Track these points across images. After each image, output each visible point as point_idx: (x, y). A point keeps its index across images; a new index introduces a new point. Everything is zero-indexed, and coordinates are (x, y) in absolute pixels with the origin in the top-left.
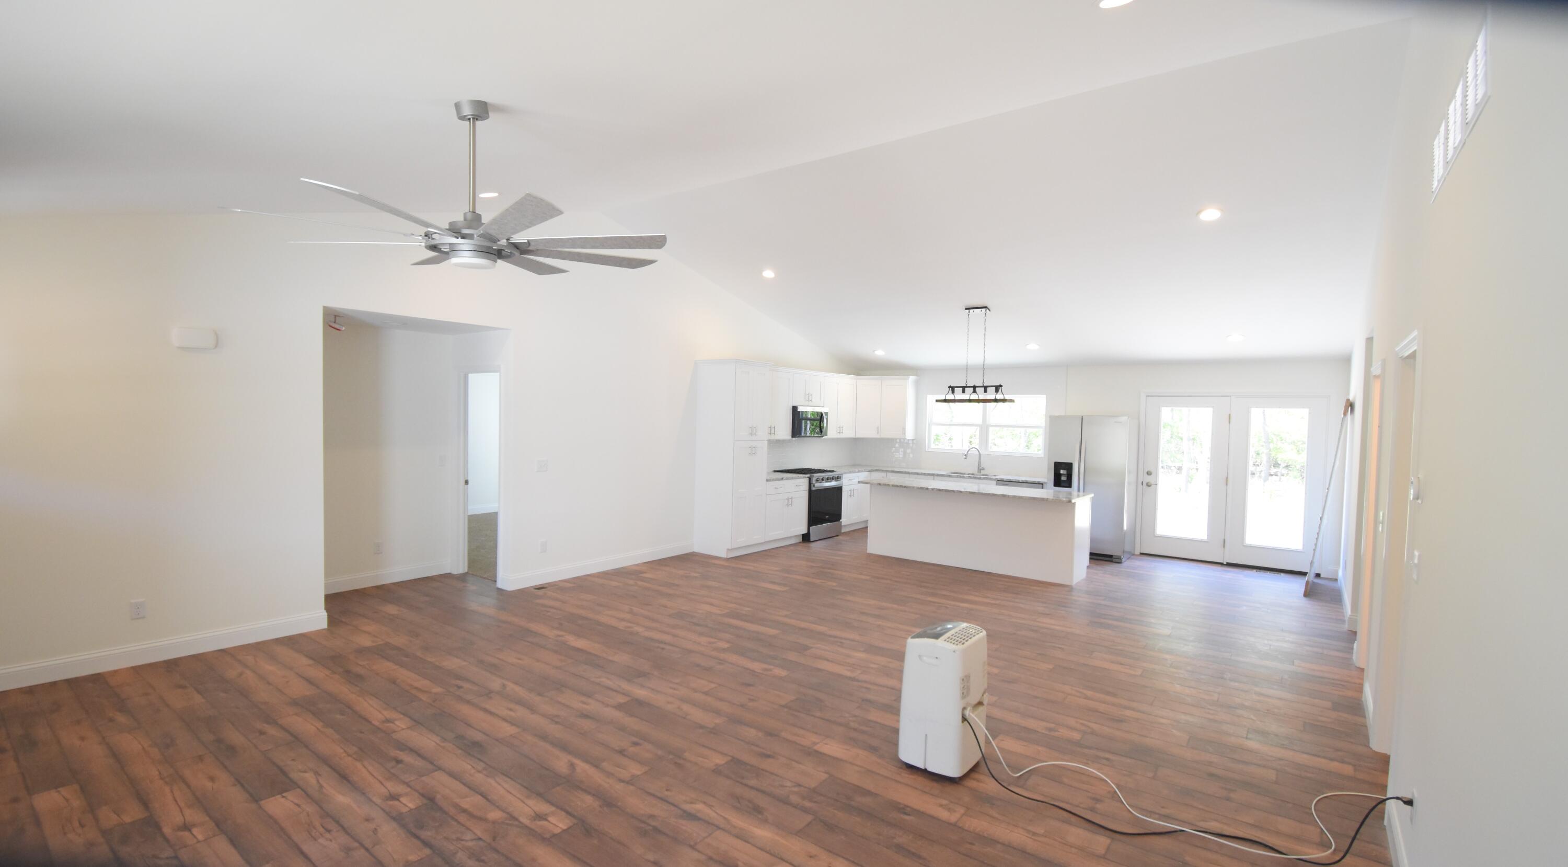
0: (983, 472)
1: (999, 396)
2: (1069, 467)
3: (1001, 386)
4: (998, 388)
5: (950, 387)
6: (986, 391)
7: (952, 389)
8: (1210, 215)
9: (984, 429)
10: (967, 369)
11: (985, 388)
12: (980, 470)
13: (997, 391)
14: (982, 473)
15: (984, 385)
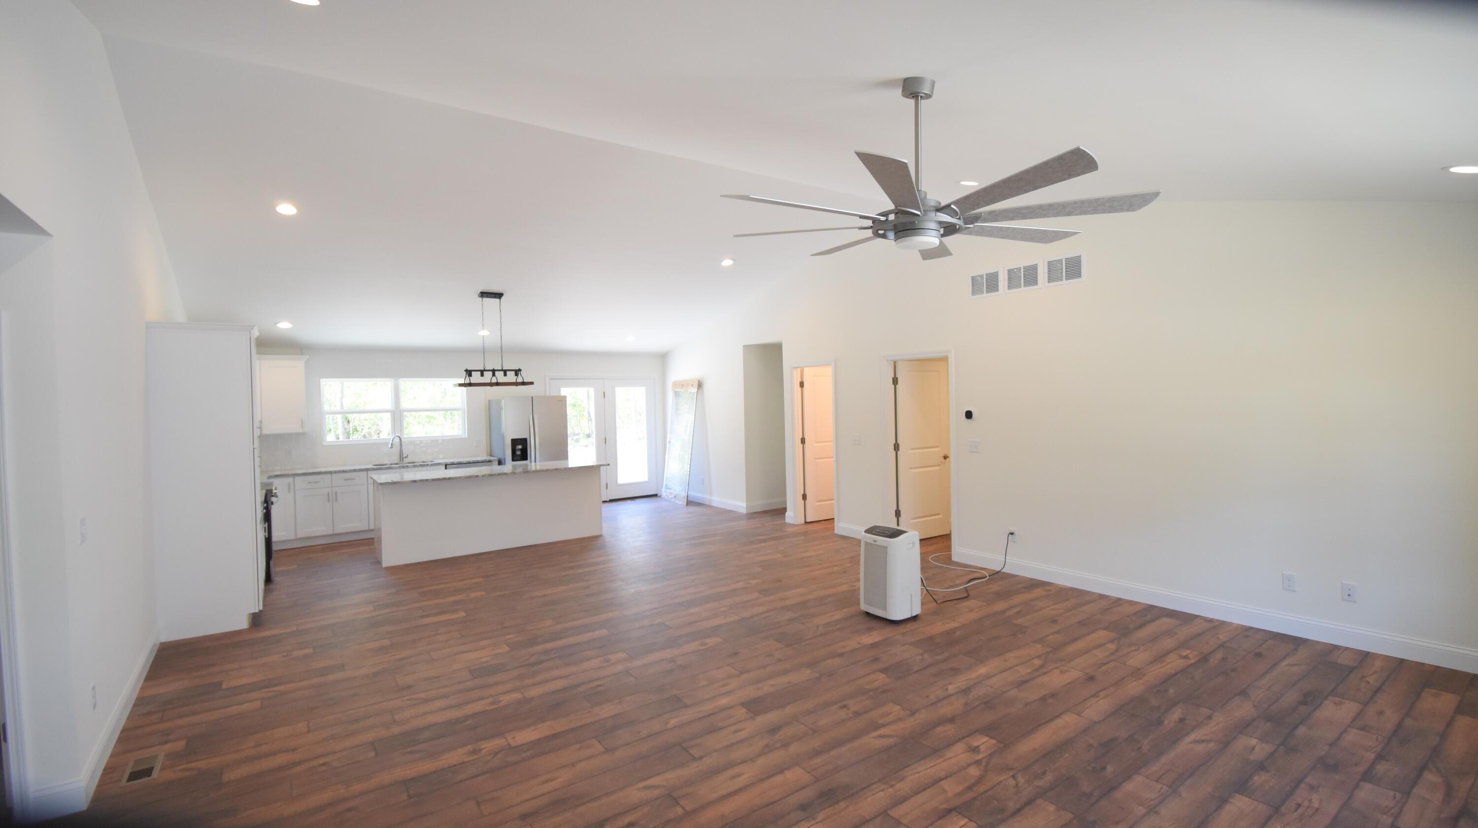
0: (406, 460)
1: (520, 380)
2: (524, 442)
3: (520, 370)
4: (517, 372)
5: (466, 371)
6: (505, 375)
7: (469, 373)
8: (727, 263)
9: (397, 416)
10: (484, 351)
11: (505, 372)
12: (402, 458)
13: (517, 375)
14: (404, 462)
15: (504, 369)
